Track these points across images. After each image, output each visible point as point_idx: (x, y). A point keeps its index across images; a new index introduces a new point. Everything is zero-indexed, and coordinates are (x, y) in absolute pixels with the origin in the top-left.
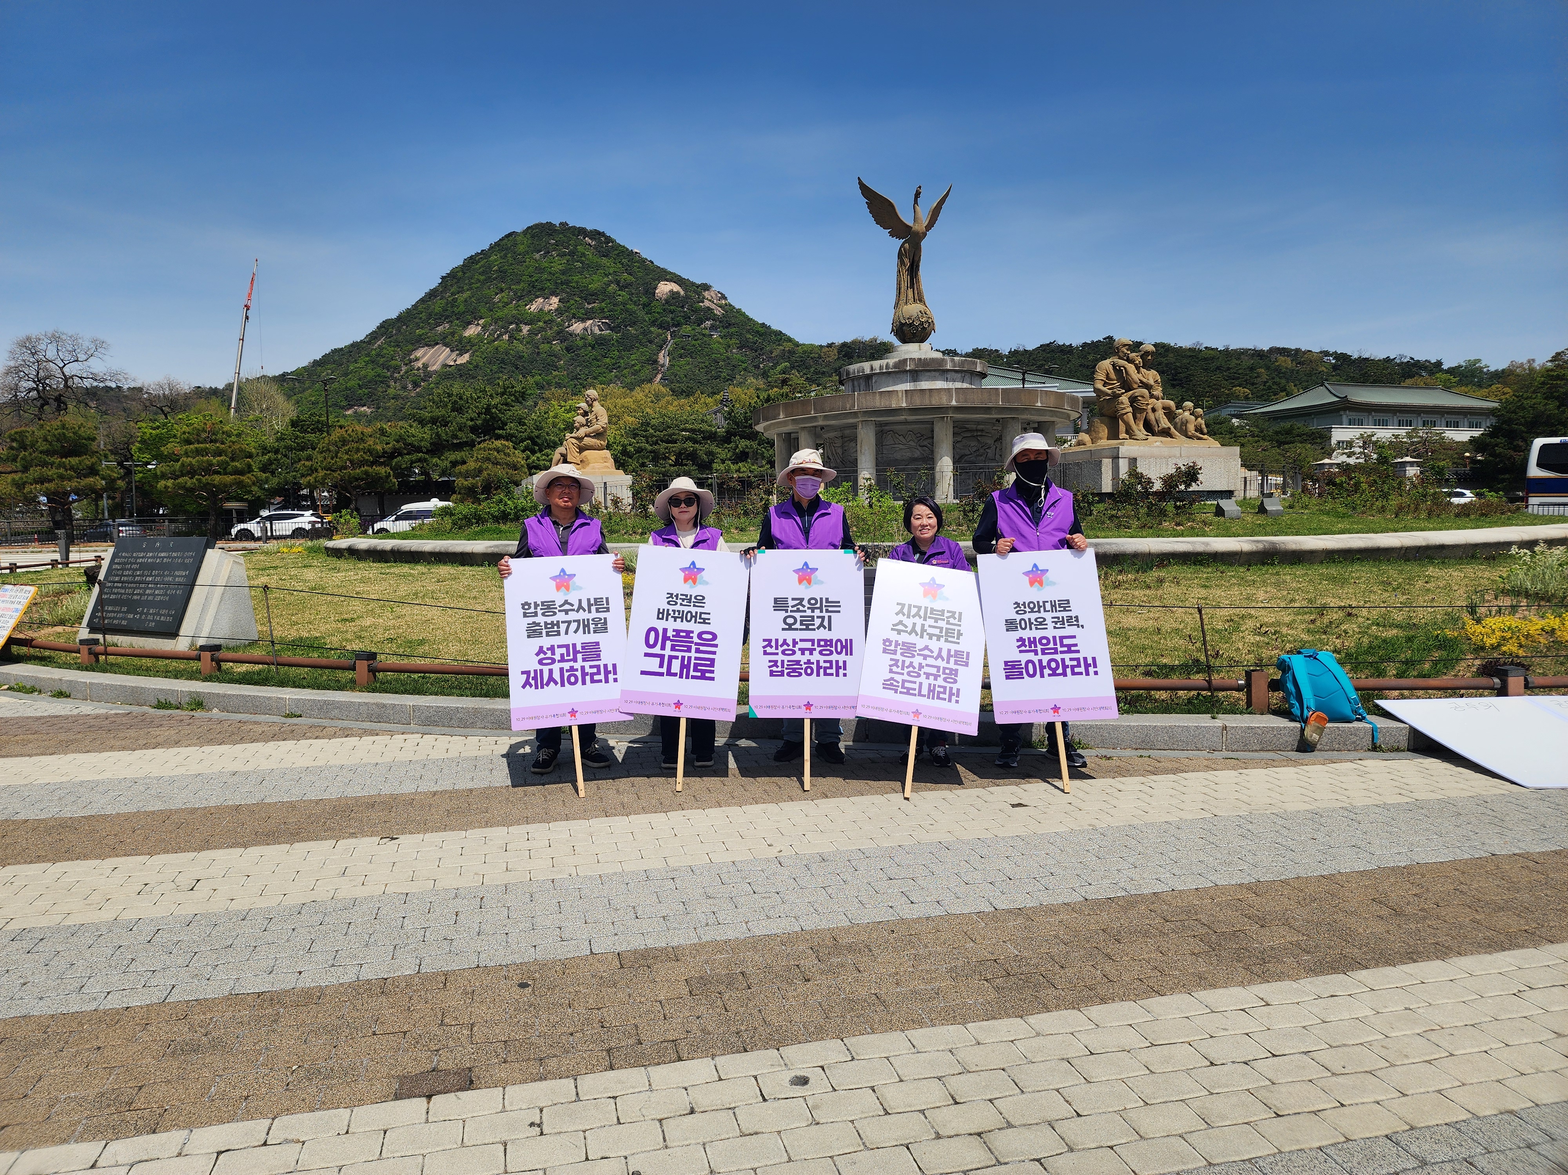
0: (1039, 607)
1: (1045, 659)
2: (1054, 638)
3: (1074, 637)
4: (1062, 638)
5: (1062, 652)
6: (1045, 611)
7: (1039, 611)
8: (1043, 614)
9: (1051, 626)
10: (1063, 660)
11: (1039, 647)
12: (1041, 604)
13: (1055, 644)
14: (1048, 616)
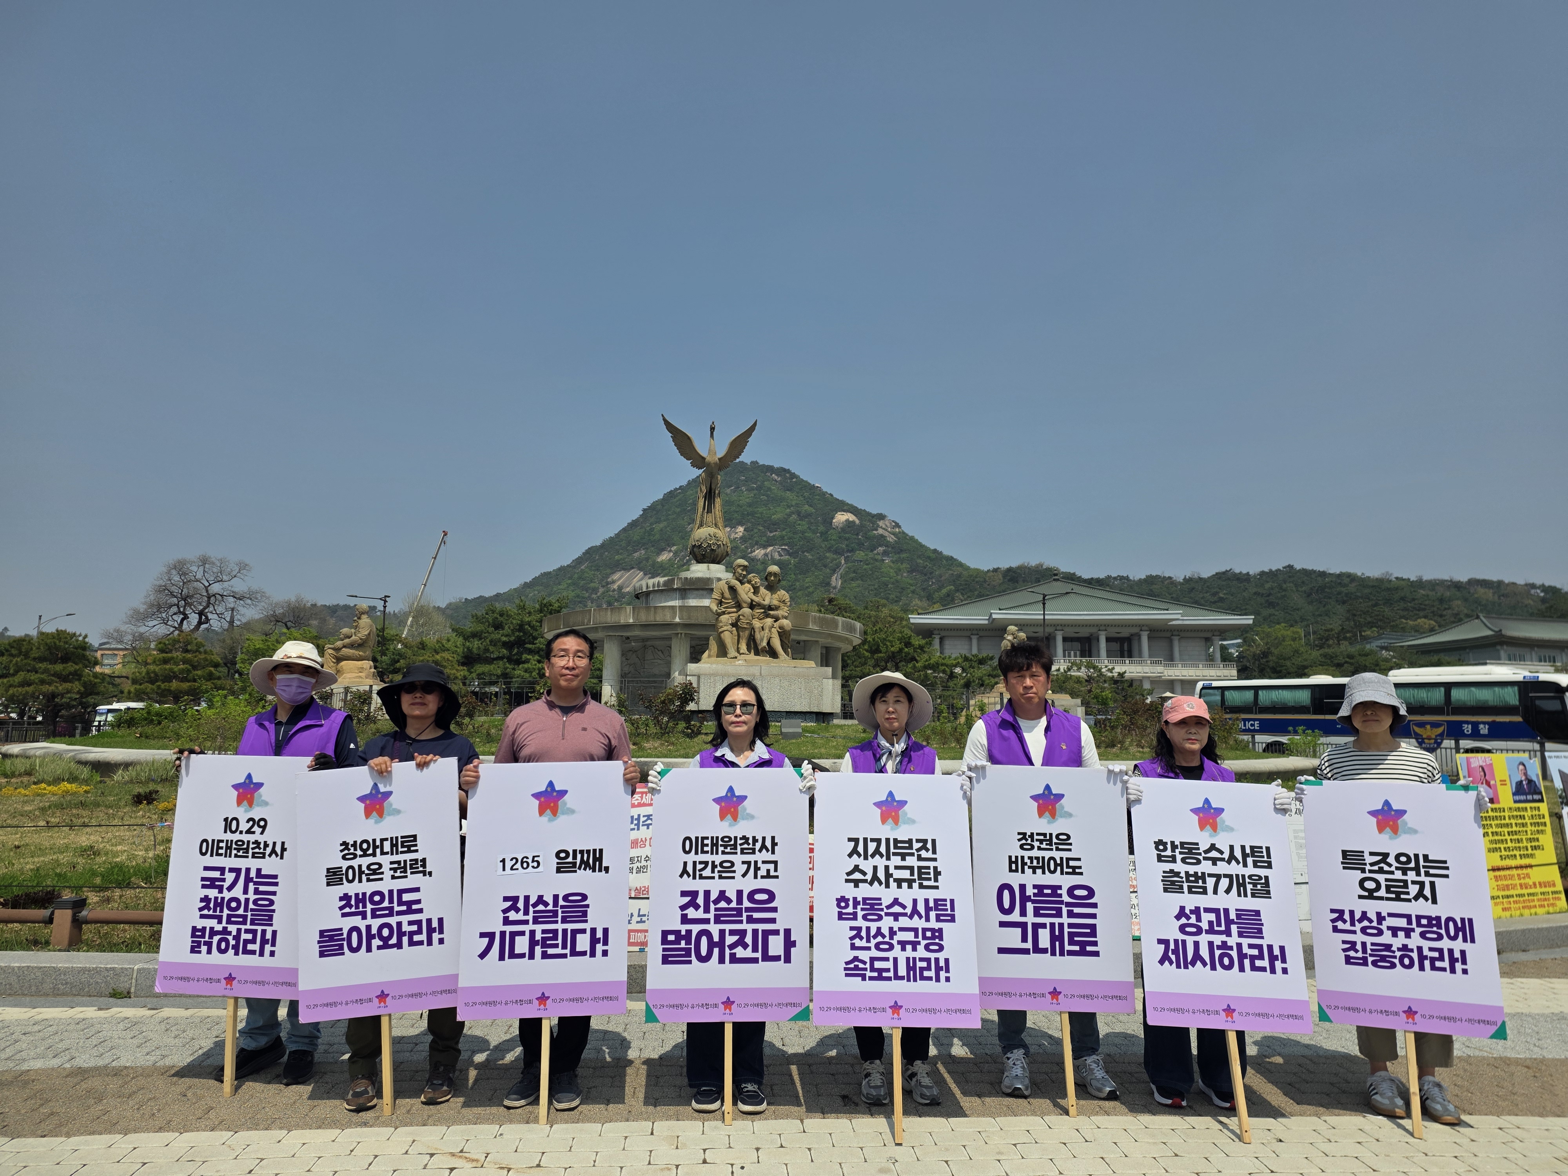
0: (375, 847)
1: (376, 923)
2: (391, 892)
3: (417, 890)
4: (401, 892)
5: (399, 913)
6: (383, 853)
7: (374, 855)
8: (379, 858)
9: (388, 874)
10: (399, 924)
11: (369, 907)
12: (378, 843)
13: (391, 901)
14: (385, 861)
